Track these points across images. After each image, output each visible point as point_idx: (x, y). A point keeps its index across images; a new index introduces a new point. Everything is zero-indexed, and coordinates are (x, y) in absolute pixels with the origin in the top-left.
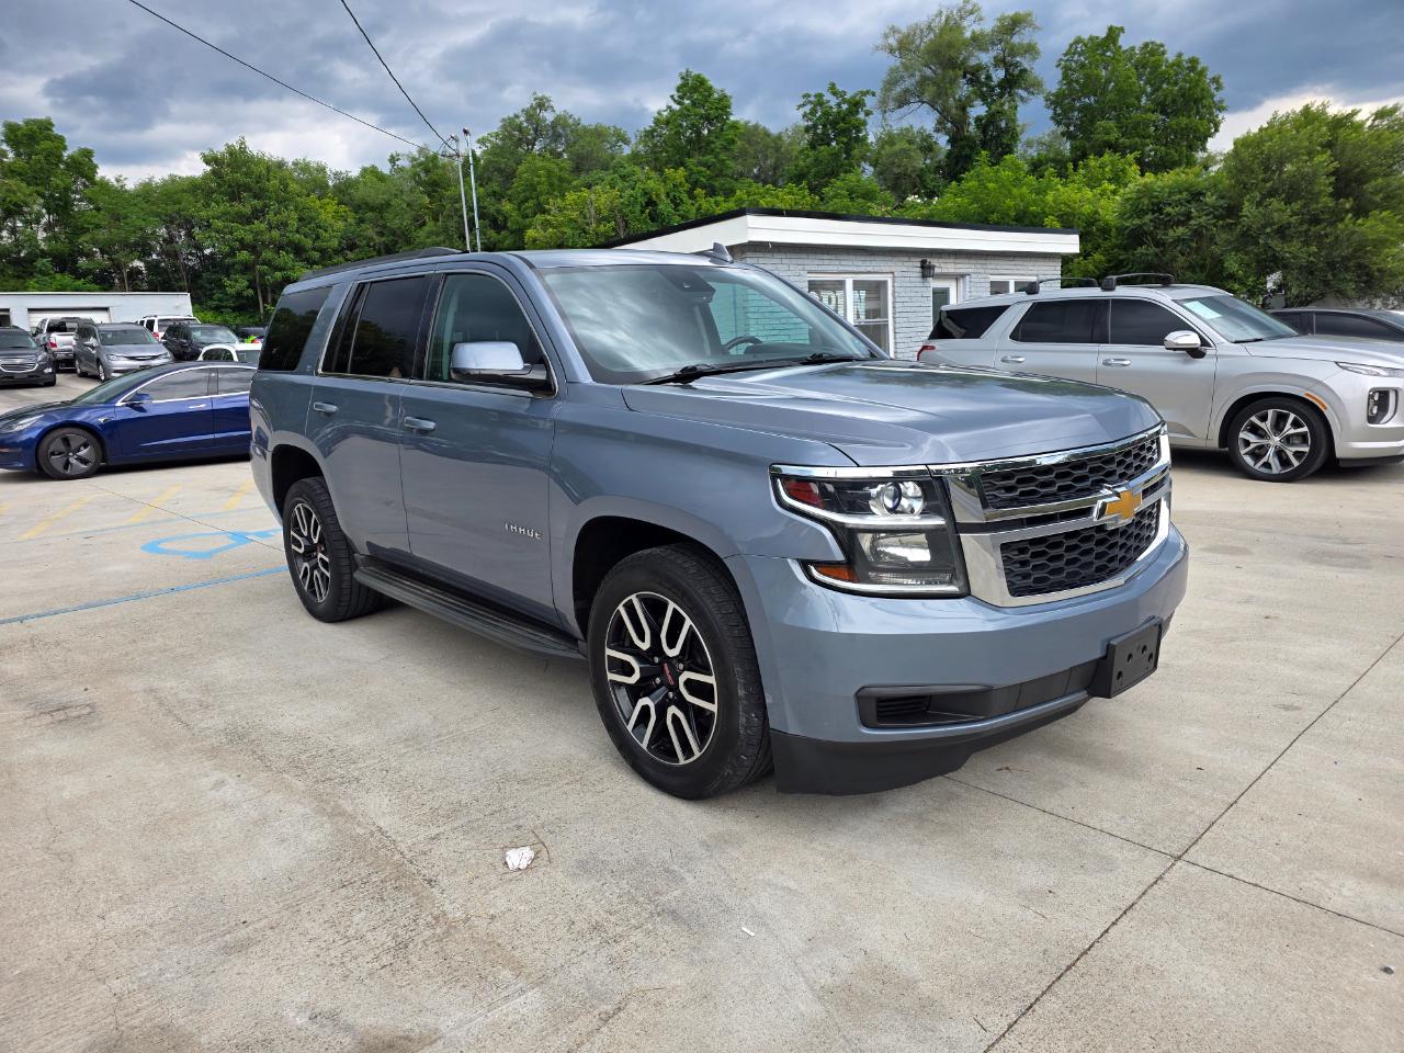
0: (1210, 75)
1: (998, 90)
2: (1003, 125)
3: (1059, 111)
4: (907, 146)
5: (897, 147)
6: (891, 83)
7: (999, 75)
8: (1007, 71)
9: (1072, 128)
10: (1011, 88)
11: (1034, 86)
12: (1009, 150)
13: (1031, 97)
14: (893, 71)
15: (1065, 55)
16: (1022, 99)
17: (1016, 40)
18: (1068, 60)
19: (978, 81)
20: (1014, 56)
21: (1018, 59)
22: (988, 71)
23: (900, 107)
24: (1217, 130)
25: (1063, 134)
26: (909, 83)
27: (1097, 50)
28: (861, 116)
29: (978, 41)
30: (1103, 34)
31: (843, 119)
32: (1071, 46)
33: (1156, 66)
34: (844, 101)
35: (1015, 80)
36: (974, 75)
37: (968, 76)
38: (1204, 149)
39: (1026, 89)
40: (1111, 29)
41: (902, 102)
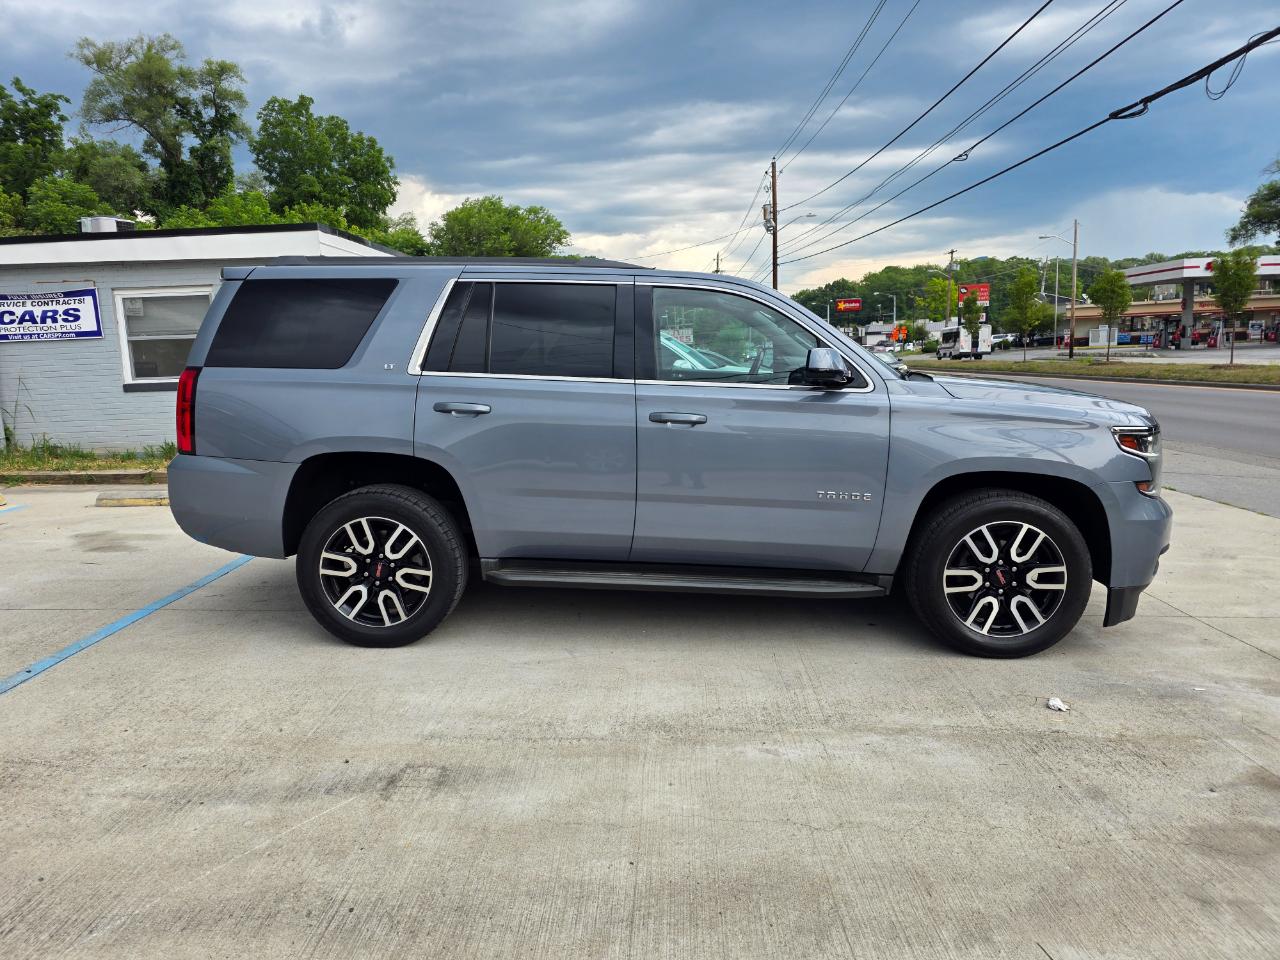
0: (385, 154)
1: (209, 127)
2: (217, 159)
3: (261, 157)
4: (122, 160)
5: (112, 160)
6: (95, 94)
7: (209, 113)
8: (217, 111)
9: (274, 175)
10: (222, 128)
11: (243, 131)
12: (224, 182)
13: (240, 140)
14: (97, 83)
15: (264, 110)
16: (232, 140)
17: (225, 84)
18: (266, 115)
19: (188, 113)
20: (223, 100)
21: (227, 103)
22: (197, 107)
23: (108, 121)
24: (394, 200)
25: (266, 178)
26: (117, 99)
27: (292, 112)
28: (55, 119)
29: (185, 76)
30: (295, 100)
31: (33, 118)
32: (269, 103)
33: (344, 139)
34: (32, 100)
35: (224, 122)
36: (184, 107)
37: (178, 107)
38: (384, 213)
39: (236, 132)
40: (302, 97)
41: (110, 115)
